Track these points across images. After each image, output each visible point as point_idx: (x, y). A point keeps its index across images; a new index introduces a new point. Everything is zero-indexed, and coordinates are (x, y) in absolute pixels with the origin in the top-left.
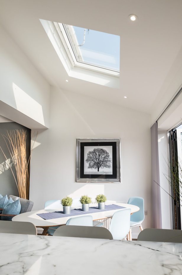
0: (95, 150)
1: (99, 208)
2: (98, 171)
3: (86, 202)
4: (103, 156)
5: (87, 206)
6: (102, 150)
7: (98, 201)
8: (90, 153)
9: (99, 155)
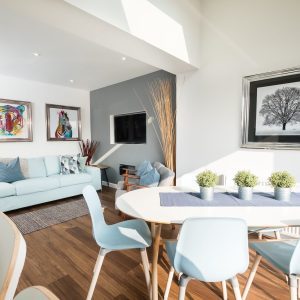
0: (278, 92)
1: (275, 197)
2: (284, 128)
3: (246, 184)
4: (296, 102)
5: (248, 192)
6: (293, 89)
7: (273, 183)
8: (268, 98)
9: (288, 101)
